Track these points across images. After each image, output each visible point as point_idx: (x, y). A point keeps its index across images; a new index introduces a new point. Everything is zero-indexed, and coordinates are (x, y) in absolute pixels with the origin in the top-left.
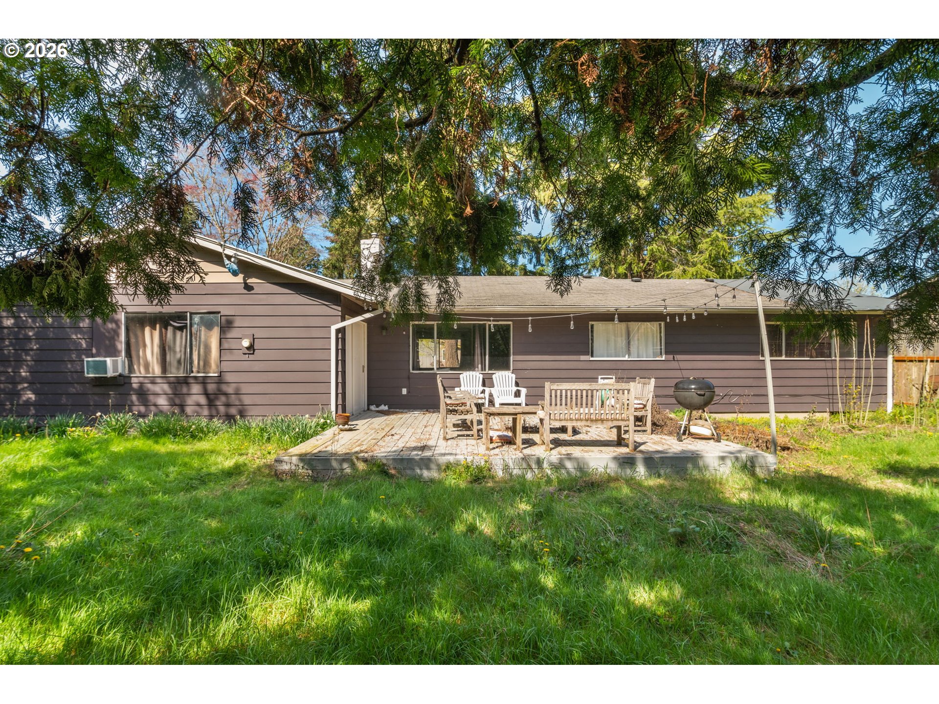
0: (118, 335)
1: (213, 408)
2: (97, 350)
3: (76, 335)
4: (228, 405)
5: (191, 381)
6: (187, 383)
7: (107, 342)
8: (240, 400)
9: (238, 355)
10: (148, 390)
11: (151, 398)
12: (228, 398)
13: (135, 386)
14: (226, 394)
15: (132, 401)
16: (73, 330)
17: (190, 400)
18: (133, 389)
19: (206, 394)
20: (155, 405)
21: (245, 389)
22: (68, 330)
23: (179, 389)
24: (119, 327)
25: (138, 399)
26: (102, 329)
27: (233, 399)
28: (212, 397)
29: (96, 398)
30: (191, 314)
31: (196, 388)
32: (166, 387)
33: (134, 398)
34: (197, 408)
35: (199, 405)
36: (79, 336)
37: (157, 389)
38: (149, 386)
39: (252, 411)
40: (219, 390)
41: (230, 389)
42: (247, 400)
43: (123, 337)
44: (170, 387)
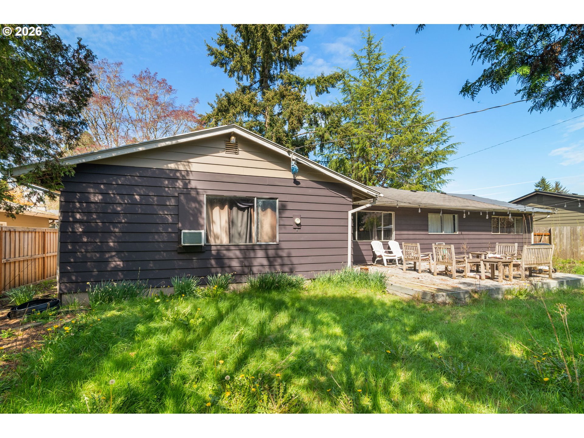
0: (201, 213)
1: (272, 267)
2: (182, 224)
3: (163, 212)
4: (282, 265)
5: (257, 248)
6: (254, 250)
7: (192, 219)
8: (291, 261)
9: (290, 229)
10: (224, 255)
11: (226, 261)
12: (282, 260)
13: (214, 252)
14: (281, 257)
15: (211, 265)
16: (159, 207)
17: (256, 262)
18: (213, 255)
19: (268, 257)
20: (230, 267)
21: (294, 253)
22: (155, 207)
23: (247, 254)
24: (202, 207)
25: (217, 263)
26: (187, 208)
27: (286, 261)
28: (271, 259)
29: (181, 263)
30: (258, 198)
31: (260, 253)
32: (238, 253)
33: (213, 262)
34: (261, 268)
35: (262, 266)
36: (166, 213)
37: (231, 254)
38: (225, 252)
39: (299, 268)
40: (277, 254)
41: (284, 254)
42: (295, 261)
43: (204, 215)
44: (241, 253)
